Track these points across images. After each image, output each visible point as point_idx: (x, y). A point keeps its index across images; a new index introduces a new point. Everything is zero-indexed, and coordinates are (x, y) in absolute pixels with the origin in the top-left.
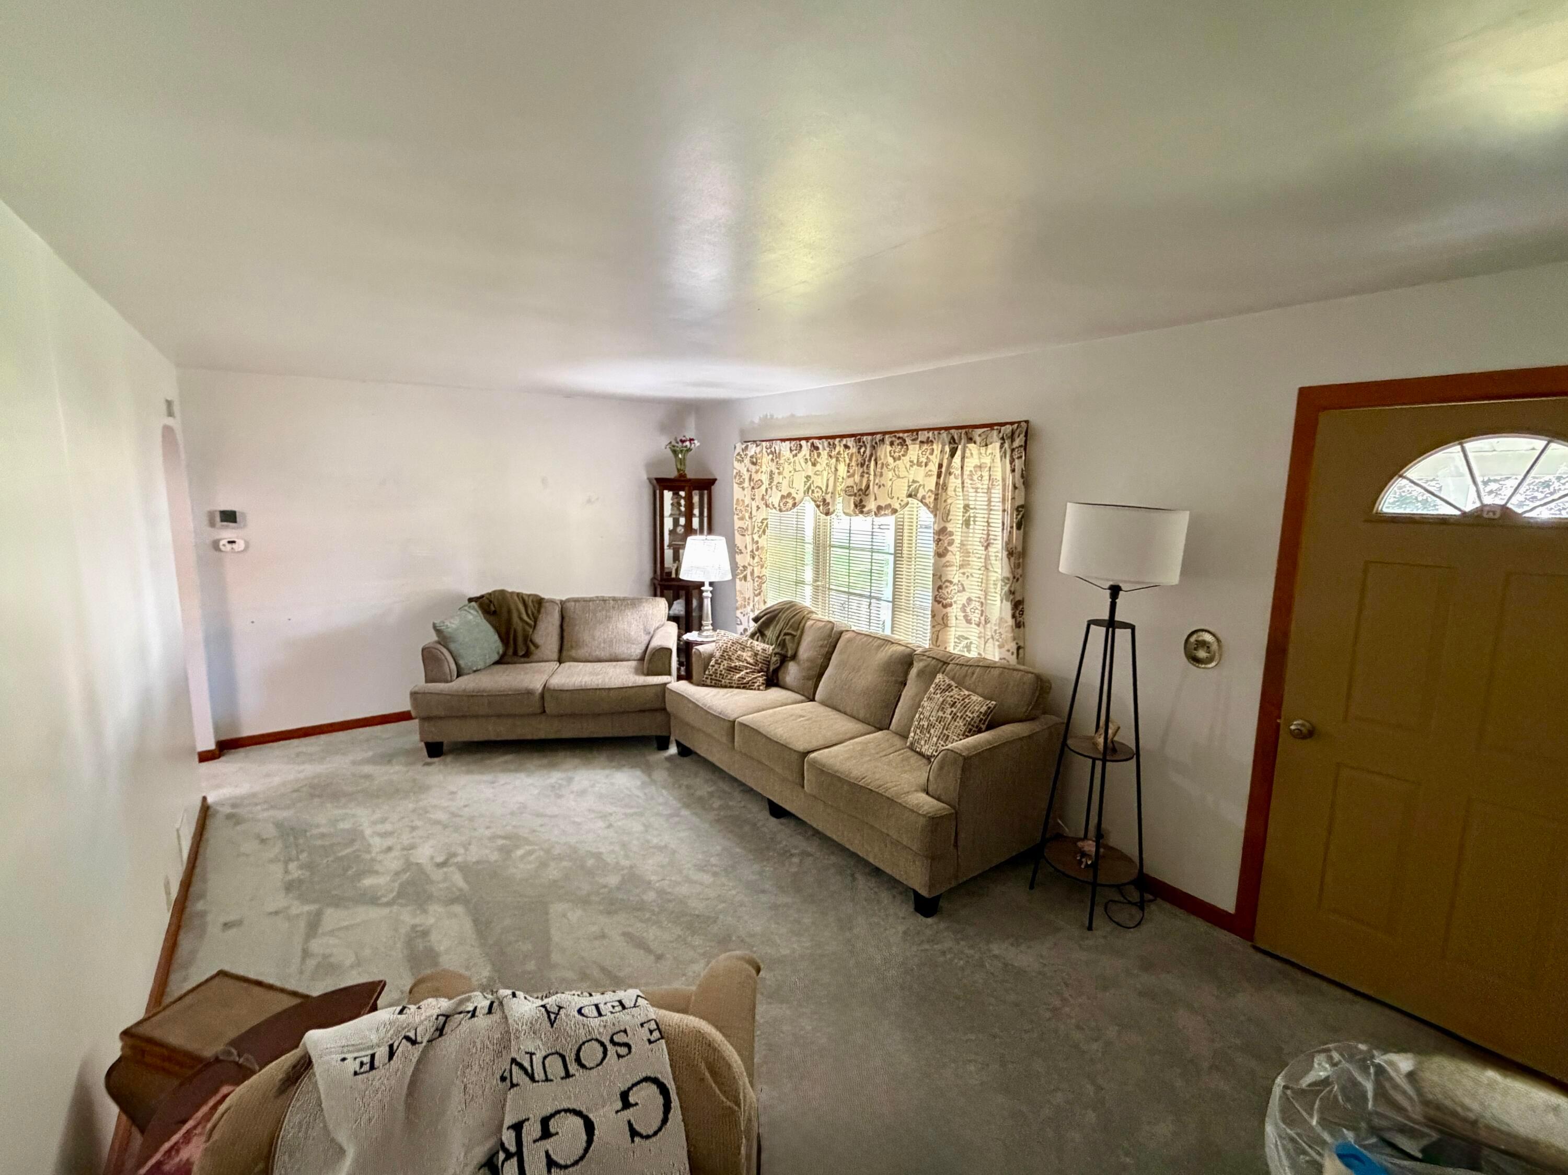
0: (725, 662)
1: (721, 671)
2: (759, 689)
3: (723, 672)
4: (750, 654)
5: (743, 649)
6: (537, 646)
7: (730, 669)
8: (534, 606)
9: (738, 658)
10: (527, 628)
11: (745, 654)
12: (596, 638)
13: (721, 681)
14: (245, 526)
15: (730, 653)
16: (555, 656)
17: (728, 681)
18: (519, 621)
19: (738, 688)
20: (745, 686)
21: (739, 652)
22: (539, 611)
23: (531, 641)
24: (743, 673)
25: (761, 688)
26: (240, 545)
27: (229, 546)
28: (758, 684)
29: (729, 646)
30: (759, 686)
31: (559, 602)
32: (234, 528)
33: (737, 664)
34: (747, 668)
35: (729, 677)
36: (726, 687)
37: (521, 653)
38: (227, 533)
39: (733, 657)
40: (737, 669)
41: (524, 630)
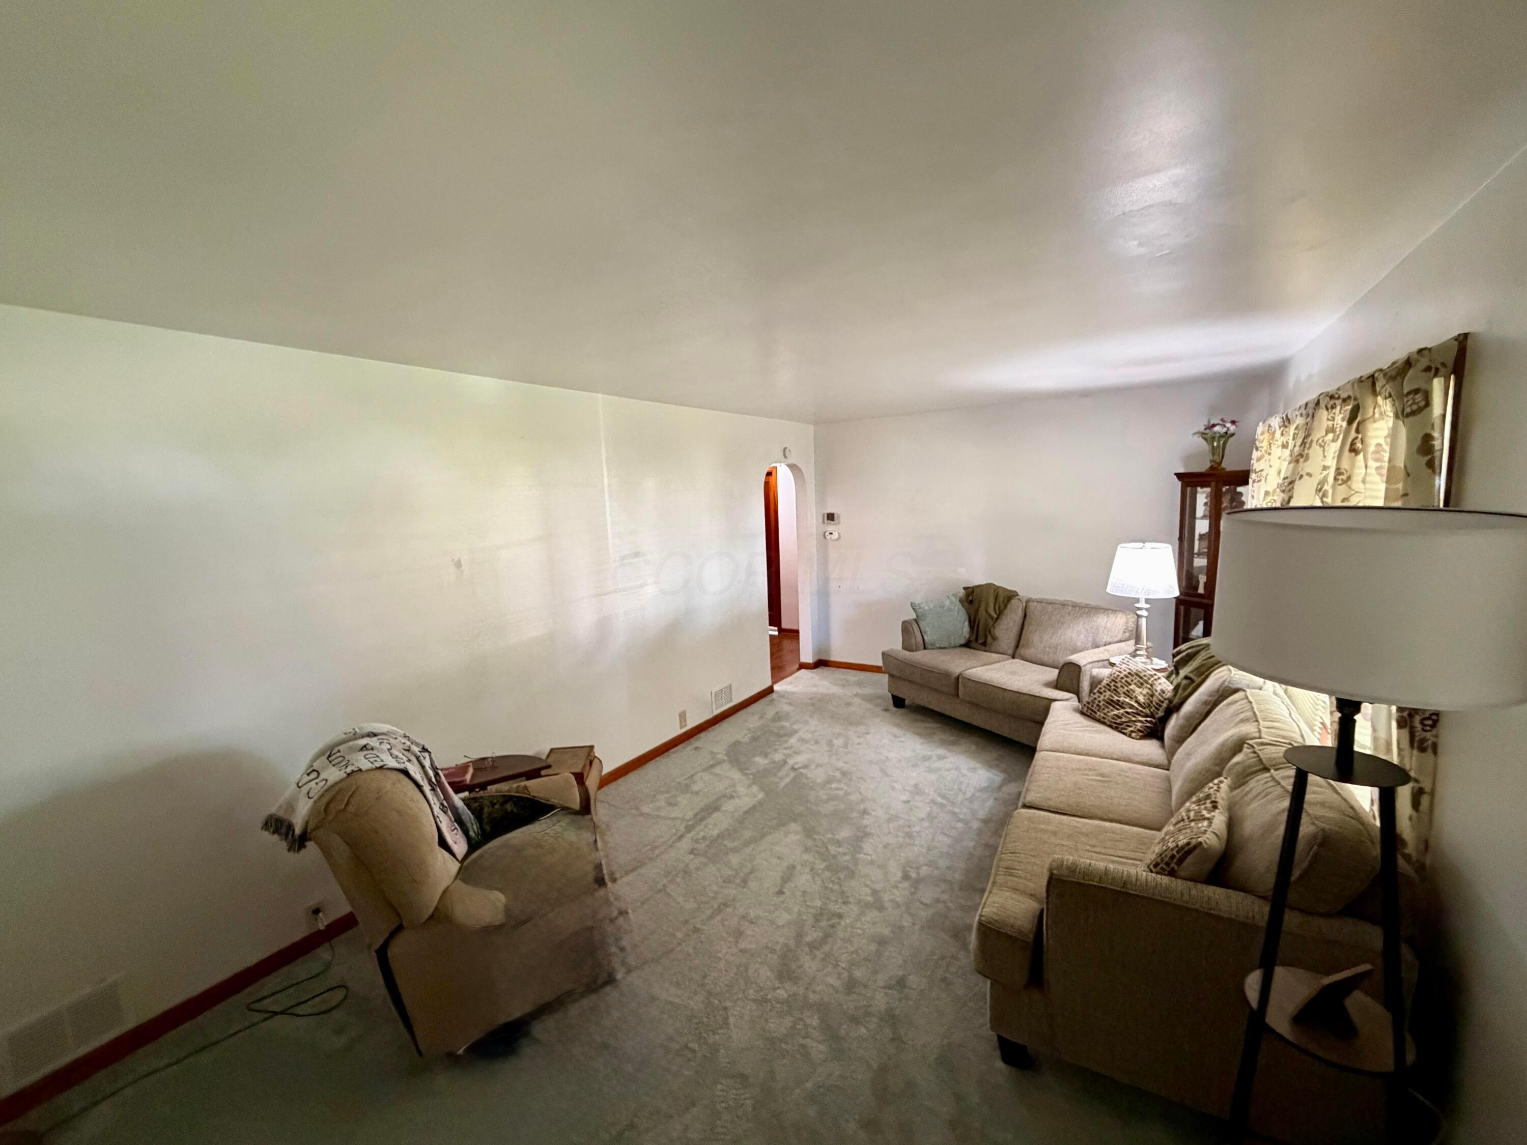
0: (1108, 693)
1: (1099, 702)
2: (1130, 736)
3: (1101, 704)
4: (1145, 691)
5: (1142, 684)
6: (994, 639)
7: (1111, 703)
8: (1003, 601)
9: (1128, 694)
10: (990, 621)
11: (1138, 690)
12: (1044, 642)
13: (1095, 713)
14: (839, 523)
15: (1119, 685)
16: (1010, 651)
17: (1102, 715)
18: (984, 613)
19: (1110, 726)
20: (1117, 726)
21: (1132, 687)
22: (1006, 606)
23: (990, 632)
24: (1122, 711)
25: (1133, 735)
26: (835, 535)
27: (829, 536)
28: (1132, 729)
29: (1122, 675)
30: (1132, 732)
31: (1024, 601)
32: (833, 524)
33: (1121, 699)
34: (1132, 707)
35: (1105, 711)
36: (1099, 721)
37: (980, 641)
38: (831, 527)
39: (1120, 690)
40: (1120, 705)
41: (986, 620)
